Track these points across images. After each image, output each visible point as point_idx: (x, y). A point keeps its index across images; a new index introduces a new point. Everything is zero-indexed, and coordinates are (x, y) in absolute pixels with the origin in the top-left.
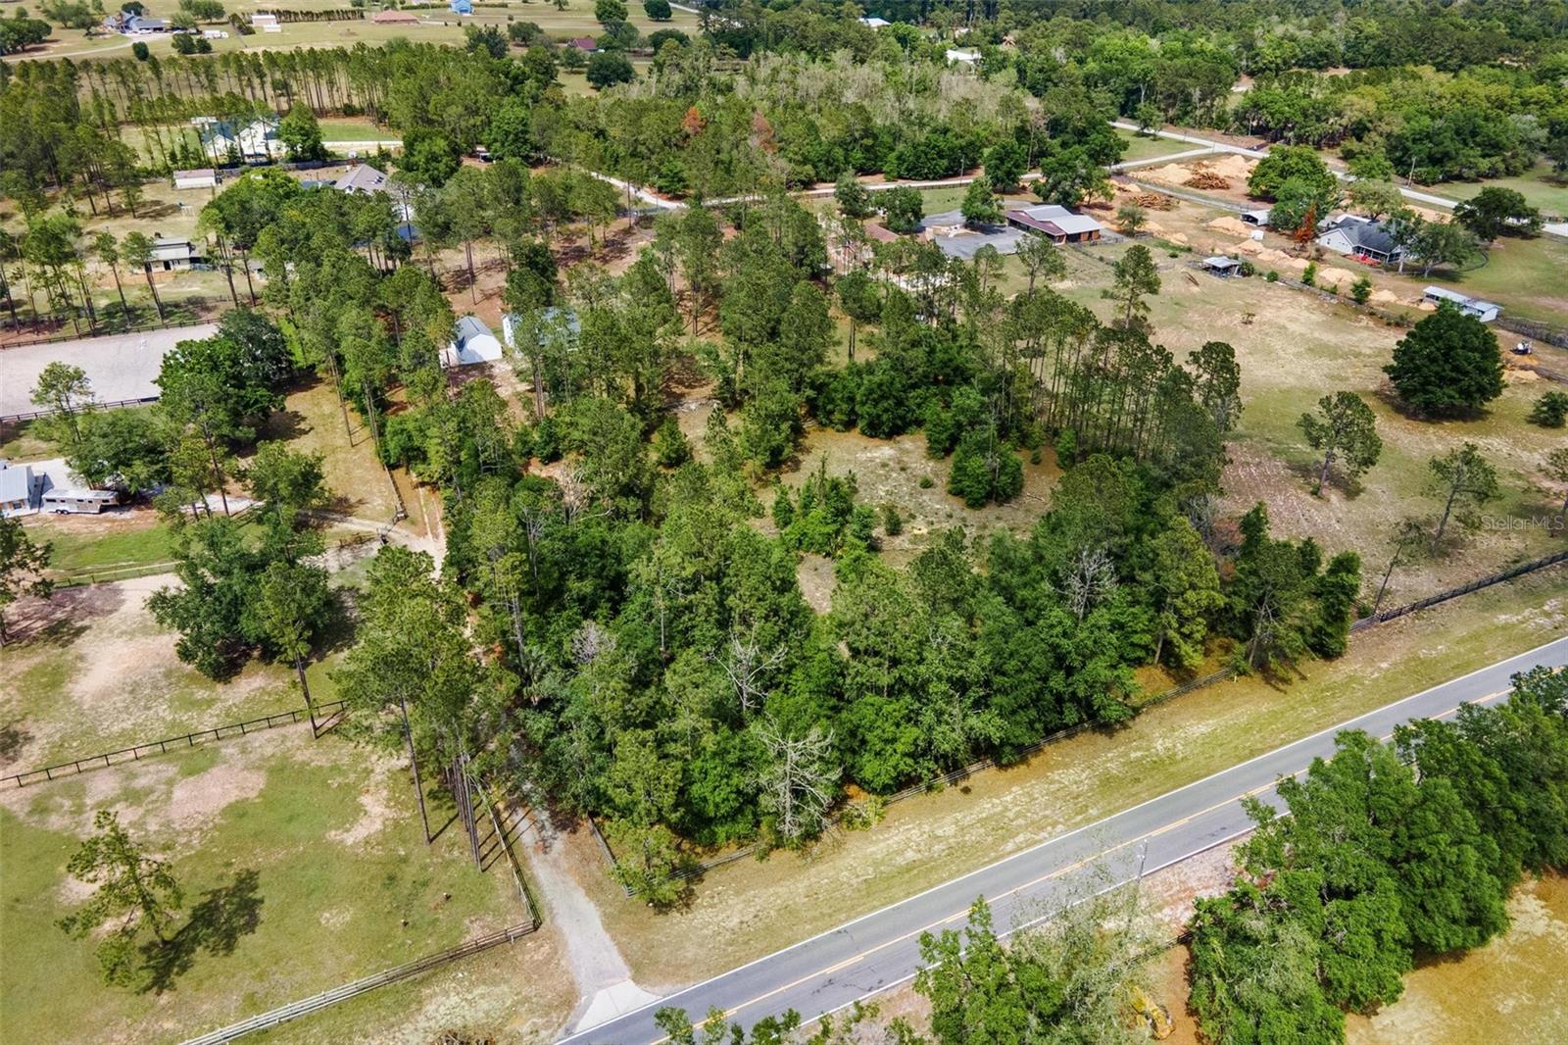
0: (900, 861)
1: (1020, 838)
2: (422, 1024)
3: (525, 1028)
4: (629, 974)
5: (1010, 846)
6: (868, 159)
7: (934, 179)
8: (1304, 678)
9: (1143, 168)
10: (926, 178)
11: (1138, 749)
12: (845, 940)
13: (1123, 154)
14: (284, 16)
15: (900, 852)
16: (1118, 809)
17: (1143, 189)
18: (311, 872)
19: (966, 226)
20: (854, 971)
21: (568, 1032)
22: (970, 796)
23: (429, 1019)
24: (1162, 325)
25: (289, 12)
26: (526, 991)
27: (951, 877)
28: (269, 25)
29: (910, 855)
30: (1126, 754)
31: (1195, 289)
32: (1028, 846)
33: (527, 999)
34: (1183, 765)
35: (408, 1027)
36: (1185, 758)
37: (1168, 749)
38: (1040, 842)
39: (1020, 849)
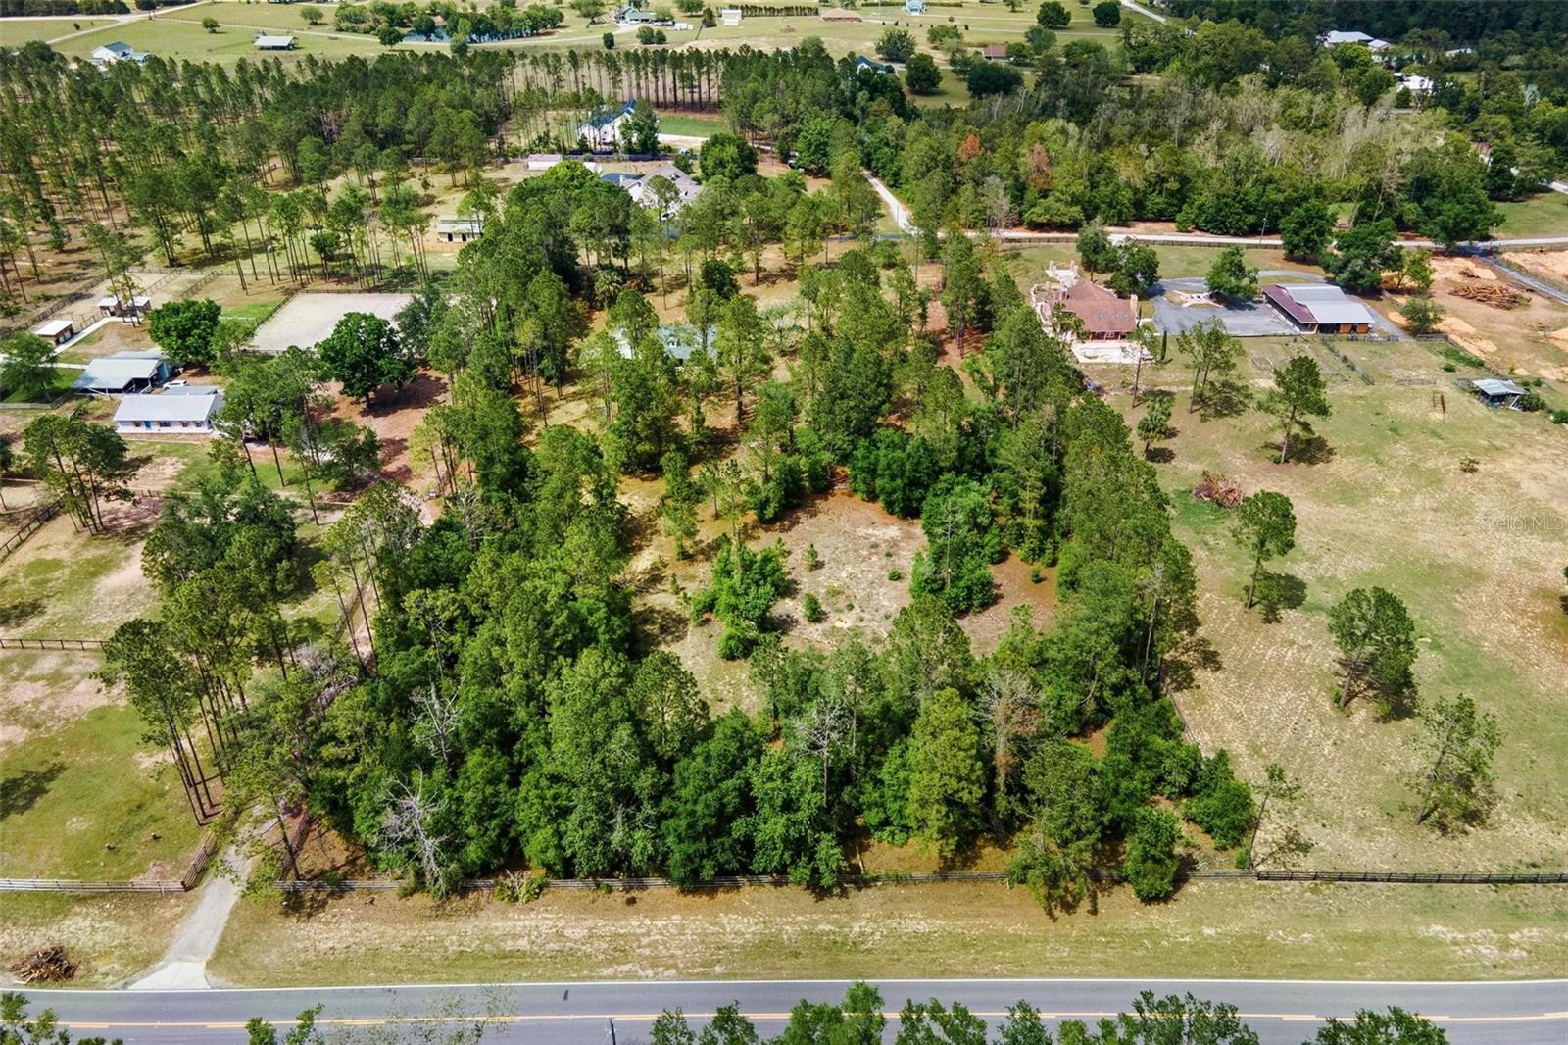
0: (508, 945)
1: (625, 968)
2: (52, 933)
3: (104, 968)
4: (209, 957)
5: (610, 971)
6: (1171, 205)
7: (1235, 235)
8: (1094, 911)
9: (1531, 249)
10: (1226, 234)
11: (832, 923)
13: (1493, 232)
14: (749, 10)
15: (515, 937)
16: (751, 976)
17: (1501, 277)
18: (97, 781)
19: (1211, 297)
21: (124, 986)
22: (631, 908)
23: (59, 931)
24: (1349, 452)
25: (754, 7)
26: (134, 939)
28: (731, 19)
29: (523, 944)
30: (816, 923)
31: (1437, 415)
33: (127, 946)
34: (859, 957)
36: (869, 951)
37: (863, 934)
38: (639, 979)
39: (614, 978)
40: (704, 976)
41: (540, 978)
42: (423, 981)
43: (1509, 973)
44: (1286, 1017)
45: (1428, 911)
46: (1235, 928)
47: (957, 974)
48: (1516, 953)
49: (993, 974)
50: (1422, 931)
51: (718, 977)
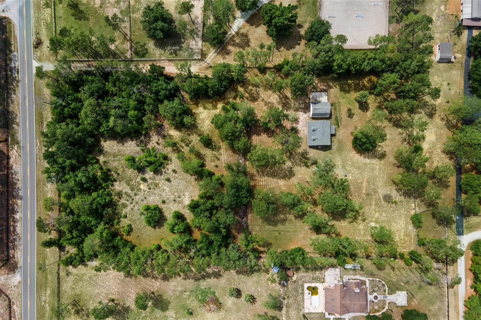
1: (39, 144)
3: (38, 53)
5: (38, 141)
12: (31, 104)
20: (25, 103)
21: (34, 59)
26: (45, 55)
27: (36, 128)
32: (36, 144)
33: (43, 55)
35: (46, 38)
36: (43, 187)
37: (47, 186)
38: (36, 147)
39: (36, 142)
40: (37, 158)
41: (36, 130)
42: (35, 109)
43: (38, 300)
44: (29, 257)
45: (53, 292)
46: (49, 255)
47: (37, 203)
48: (43, 303)
49: (37, 209)
50: (48, 289)
51: (36, 160)
